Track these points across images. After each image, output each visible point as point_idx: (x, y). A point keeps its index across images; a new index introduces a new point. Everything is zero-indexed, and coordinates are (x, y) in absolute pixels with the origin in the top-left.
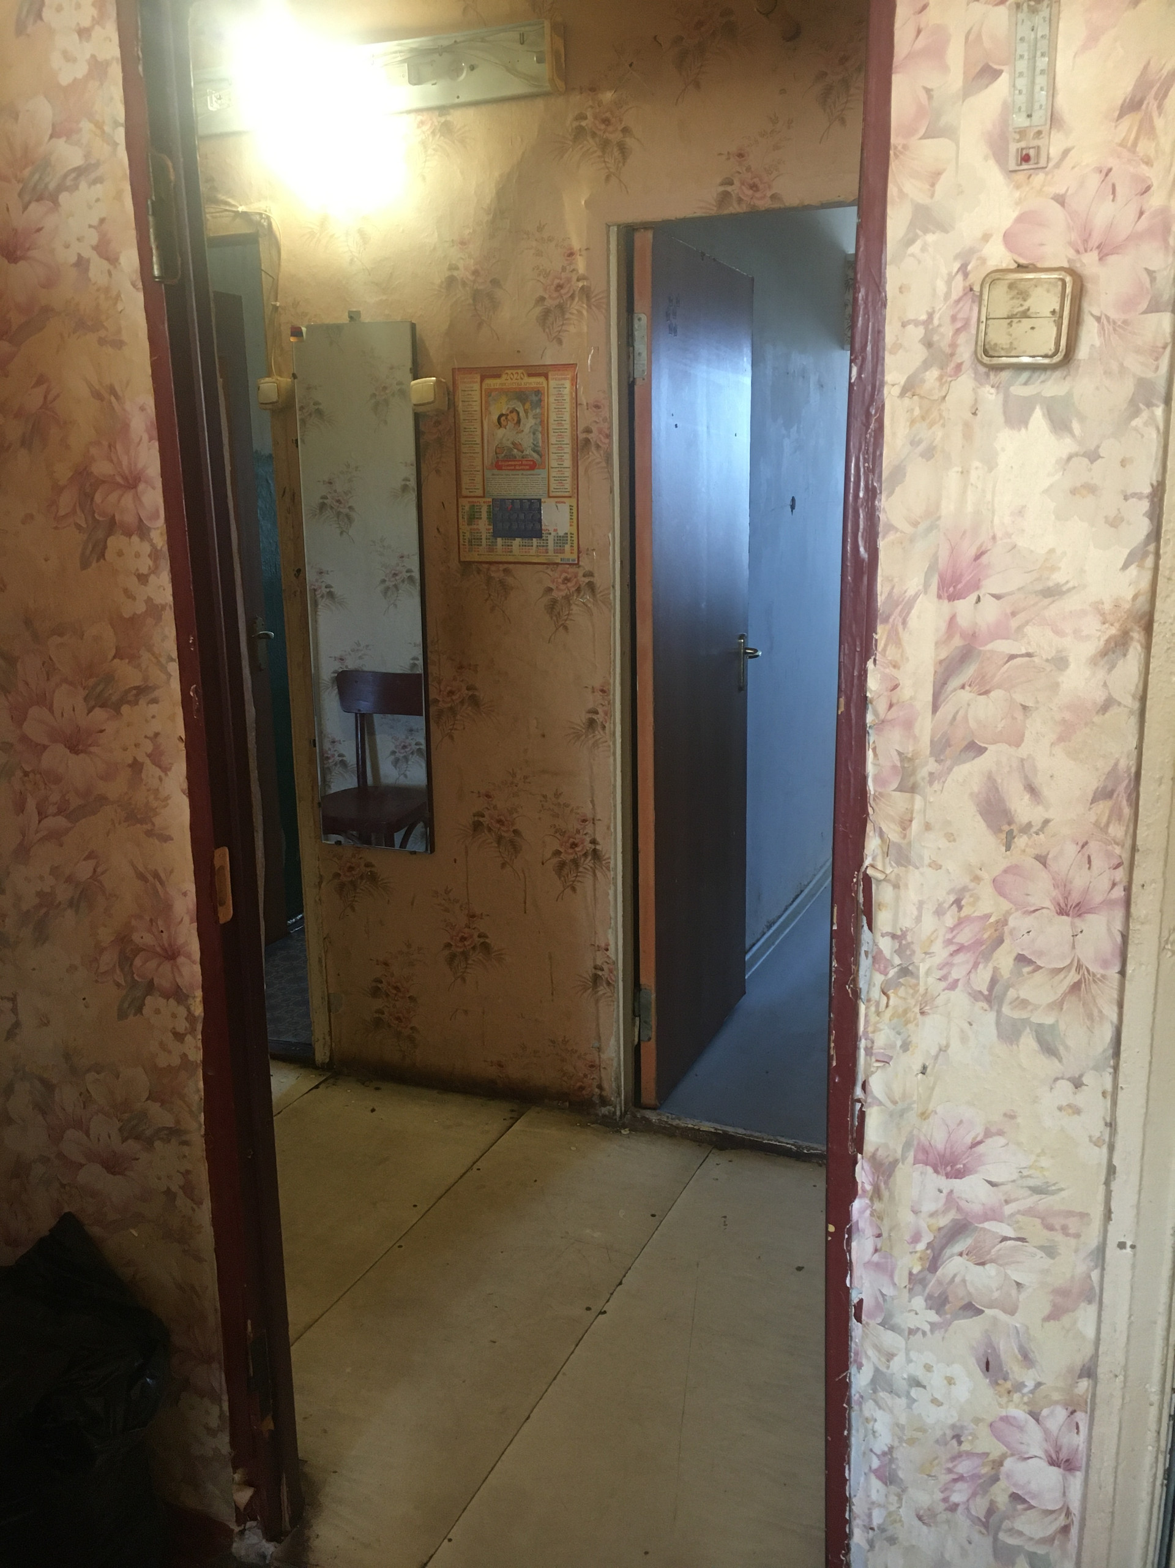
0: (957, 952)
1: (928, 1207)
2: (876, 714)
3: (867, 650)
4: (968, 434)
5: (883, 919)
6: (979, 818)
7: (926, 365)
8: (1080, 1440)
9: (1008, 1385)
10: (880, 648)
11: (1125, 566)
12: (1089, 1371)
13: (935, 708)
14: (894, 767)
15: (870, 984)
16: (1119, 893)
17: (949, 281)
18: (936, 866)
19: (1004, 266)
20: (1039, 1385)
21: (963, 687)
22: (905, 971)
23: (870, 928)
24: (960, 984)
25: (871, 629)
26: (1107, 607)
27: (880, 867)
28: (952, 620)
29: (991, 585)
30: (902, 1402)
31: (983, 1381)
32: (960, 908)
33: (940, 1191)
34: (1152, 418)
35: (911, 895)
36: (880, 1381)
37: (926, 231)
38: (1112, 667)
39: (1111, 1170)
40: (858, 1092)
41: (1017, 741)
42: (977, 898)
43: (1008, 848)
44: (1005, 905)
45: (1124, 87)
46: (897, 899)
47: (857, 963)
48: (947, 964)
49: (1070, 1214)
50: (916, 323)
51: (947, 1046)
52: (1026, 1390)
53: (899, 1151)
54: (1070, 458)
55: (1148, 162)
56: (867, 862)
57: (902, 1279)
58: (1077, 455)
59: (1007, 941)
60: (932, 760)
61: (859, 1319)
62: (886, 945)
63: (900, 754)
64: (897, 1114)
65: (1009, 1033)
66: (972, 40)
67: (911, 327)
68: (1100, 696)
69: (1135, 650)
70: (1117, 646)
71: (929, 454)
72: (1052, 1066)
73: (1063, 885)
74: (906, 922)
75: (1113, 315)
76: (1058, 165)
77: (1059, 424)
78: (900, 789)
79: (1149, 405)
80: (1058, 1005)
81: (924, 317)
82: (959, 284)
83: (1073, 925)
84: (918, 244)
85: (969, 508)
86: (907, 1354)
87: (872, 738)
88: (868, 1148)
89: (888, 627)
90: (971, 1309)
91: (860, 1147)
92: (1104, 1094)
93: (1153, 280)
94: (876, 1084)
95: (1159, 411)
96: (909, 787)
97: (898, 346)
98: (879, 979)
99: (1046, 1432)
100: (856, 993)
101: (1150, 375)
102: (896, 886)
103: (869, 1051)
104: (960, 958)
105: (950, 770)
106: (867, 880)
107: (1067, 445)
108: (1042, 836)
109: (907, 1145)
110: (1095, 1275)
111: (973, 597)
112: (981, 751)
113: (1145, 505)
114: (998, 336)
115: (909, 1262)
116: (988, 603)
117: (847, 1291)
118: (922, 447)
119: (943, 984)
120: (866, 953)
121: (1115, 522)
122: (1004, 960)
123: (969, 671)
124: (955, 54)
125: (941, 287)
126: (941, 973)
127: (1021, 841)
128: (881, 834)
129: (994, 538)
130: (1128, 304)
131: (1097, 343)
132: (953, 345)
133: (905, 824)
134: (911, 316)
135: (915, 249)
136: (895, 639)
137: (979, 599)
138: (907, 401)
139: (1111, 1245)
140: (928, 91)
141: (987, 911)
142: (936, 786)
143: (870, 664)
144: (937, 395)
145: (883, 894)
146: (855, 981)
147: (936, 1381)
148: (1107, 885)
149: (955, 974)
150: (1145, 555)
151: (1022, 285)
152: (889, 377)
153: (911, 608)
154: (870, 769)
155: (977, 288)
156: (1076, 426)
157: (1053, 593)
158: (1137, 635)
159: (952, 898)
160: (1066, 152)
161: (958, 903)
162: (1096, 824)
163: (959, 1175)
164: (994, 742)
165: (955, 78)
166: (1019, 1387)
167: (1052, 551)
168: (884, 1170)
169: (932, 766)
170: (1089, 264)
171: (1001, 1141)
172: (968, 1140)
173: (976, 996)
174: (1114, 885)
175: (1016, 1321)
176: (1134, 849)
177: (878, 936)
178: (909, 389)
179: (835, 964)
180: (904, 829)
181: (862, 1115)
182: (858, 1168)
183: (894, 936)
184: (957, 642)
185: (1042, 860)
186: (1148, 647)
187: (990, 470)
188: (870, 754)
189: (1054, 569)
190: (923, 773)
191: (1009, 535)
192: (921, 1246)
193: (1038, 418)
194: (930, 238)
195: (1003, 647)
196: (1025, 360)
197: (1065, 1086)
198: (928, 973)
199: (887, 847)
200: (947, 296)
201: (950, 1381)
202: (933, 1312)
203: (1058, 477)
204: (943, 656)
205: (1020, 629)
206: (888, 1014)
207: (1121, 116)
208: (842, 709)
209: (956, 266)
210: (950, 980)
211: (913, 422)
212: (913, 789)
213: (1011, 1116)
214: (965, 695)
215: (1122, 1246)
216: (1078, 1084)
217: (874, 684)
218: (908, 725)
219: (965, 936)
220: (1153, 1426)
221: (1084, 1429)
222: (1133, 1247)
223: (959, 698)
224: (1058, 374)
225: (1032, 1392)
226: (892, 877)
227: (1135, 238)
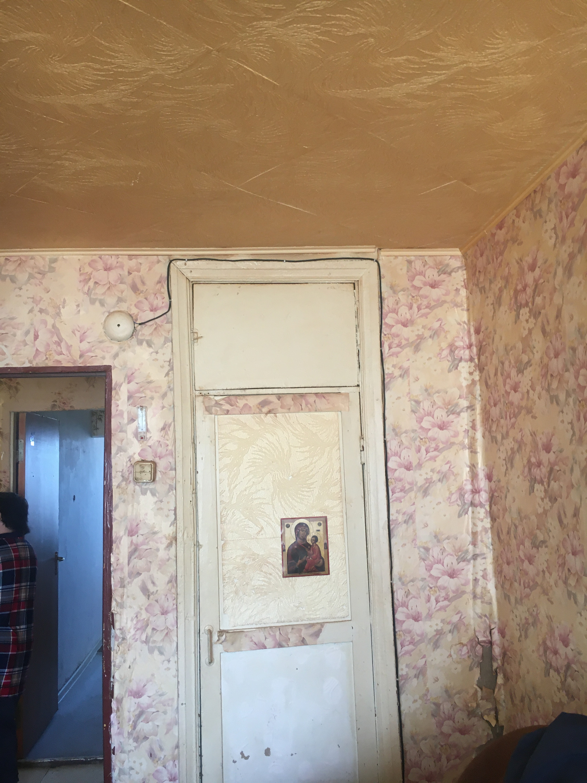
0: (137, 630)
1: (132, 709)
2: (113, 568)
3: (111, 551)
4: (133, 497)
5: (117, 625)
6: (141, 592)
7: (122, 481)
8: (177, 769)
9: (157, 760)
10: (114, 549)
11: (170, 526)
12: (177, 747)
13: (129, 564)
14: (119, 581)
15: (114, 645)
16: (175, 606)
17: (127, 463)
18: (130, 607)
19: (139, 460)
20: (165, 756)
21: (135, 558)
22: (124, 639)
23: (114, 629)
24: (138, 640)
25: (111, 545)
26: (167, 536)
27: (116, 610)
28: (132, 542)
29: (141, 532)
30: (127, 777)
31: (150, 761)
32: (137, 618)
33: (136, 703)
34: (173, 493)
35: (124, 616)
36: (121, 772)
37: (121, 452)
38: (169, 550)
39: (178, 682)
40: (112, 680)
41: (149, 571)
42: (141, 614)
43: (148, 599)
44: (149, 615)
45: (161, 425)
46: (121, 618)
47: (110, 639)
48: (134, 635)
49: (170, 699)
50: (119, 472)
51: (136, 658)
52: (162, 759)
53: (124, 694)
54: (156, 502)
55: (167, 440)
56: (112, 609)
57: (126, 734)
58: (158, 501)
59: (150, 625)
60: (128, 578)
61: (114, 754)
62: (118, 632)
63: (120, 578)
64: (122, 683)
65: (151, 651)
66: (129, 413)
67: (118, 473)
68: (168, 557)
69: (174, 545)
70: (170, 545)
71: (124, 501)
72: (163, 658)
73: (162, 607)
74: (123, 625)
75: (163, 471)
76: (149, 440)
77: (153, 494)
78: (121, 587)
79: (172, 490)
80: (163, 640)
81: (121, 470)
82: (129, 464)
83: (165, 617)
84: (119, 454)
85: (134, 514)
86: (128, 760)
87: (113, 574)
88: (115, 695)
89: (116, 544)
90: (146, 738)
91: (113, 697)
92: (175, 662)
93: (171, 464)
94: (117, 676)
95: (174, 491)
96: (123, 586)
97: (115, 477)
98: (116, 643)
99: (168, 770)
100: (110, 649)
101: (172, 484)
102: (120, 615)
103: (114, 666)
104: (138, 632)
105: (133, 580)
106: (113, 614)
107: (155, 499)
108: (156, 595)
109: (126, 692)
110: (177, 716)
111: (136, 535)
112: (140, 574)
113: (173, 512)
114: (138, 476)
115: (127, 728)
116: (140, 536)
117: (110, 745)
118: (122, 500)
119: (134, 641)
120: (113, 636)
121: (167, 516)
122: (149, 630)
123: (137, 554)
124: (125, 416)
125: (125, 464)
126: (133, 637)
127: (151, 597)
128: (116, 601)
129: (140, 521)
130: (166, 469)
131: (160, 477)
132: (128, 477)
133: (122, 596)
134: (118, 470)
135: (118, 455)
136: (118, 547)
137: (138, 536)
138: (118, 489)
139: (180, 704)
140: (120, 423)
141: (144, 617)
142: (130, 585)
143: (111, 554)
144: (125, 488)
145: (117, 618)
146: (110, 645)
147: (137, 767)
148: (172, 605)
149: (137, 637)
150: (174, 523)
151: (143, 465)
152: (113, 484)
153: (122, 539)
154: (112, 583)
155: (133, 464)
156: (157, 494)
157: (155, 533)
158: (174, 542)
159: (135, 616)
160: (151, 437)
161: (137, 616)
162: (169, 589)
163: (140, 696)
164: (144, 572)
165: (126, 421)
166: (159, 759)
167: (154, 523)
168: (120, 701)
169: (128, 580)
170: (157, 460)
171: (151, 683)
172: (142, 685)
173: (143, 642)
174: (174, 604)
175: (158, 738)
176: (177, 594)
177: (116, 630)
178: (118, 486)
179: (104, 640)
180: (122, 598)
181: (113, 685)
182: (112, 703)
183: (120, 629)
184: (133, 547)
185: (157, 601)
186: (176, 544)
187: (139, 505)
188: (112, 579)
189: (155, 527)
190: (126, 582)
191: (144, 520)
192: (131, 723)
193: (149, 493)
194: (122, 453)
195: (145, 547)
196: (145, 481)
197: (166, 662)
198: (130, 638)
199: (118, 604)
200: (126, 466)
201: (141, 764)
202: (135, 743)
203: (154, 506)
204: (130, 551)
205: (148, 542)
206: (119, 653)
207: (161, 431)
208: (104, 567)
209: (128, 460)
210: (136, 639)
211: (120, 494)
212: (124, 587)
213: (153, 675)
214: (136, 560)
215: (182, 704)
216: (169, 661)
217: (113, 560)
218: (122, 570)
219: (139, 626)
220: (195, 759)
221: (177, 766)
222: (185, 704)
223: (134, 561)
224: (152, 483)
225: (163, 759)
226: (119, 612)
227: (166, 455)
